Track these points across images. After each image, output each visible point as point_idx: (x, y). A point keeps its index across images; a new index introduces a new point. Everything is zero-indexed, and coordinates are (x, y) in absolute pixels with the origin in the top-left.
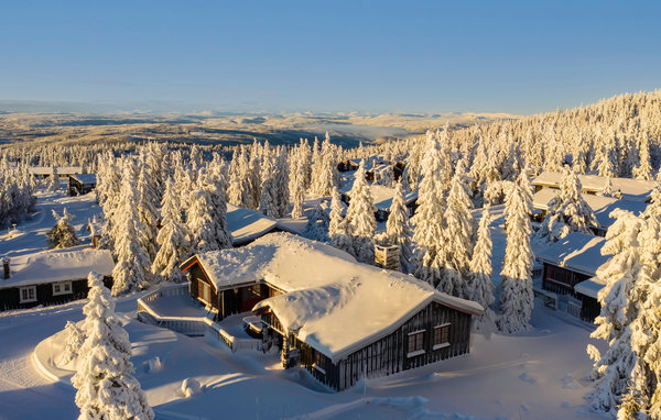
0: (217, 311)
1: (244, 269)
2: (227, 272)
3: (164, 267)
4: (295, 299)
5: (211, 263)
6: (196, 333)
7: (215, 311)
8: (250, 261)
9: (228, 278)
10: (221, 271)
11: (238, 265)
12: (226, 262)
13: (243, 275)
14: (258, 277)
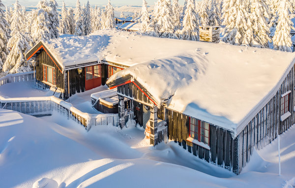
0: (62, 91)
1: (87, 51)
2: (72, 54)
3: (13, 66)
4: (157, 66)
5: (56, 46)
6: (43, 113)
7: (61, 91)
8: (90, 45)
9: (73, 58)
10: (66, 53)
11: (81, 48)
12: (69, 46)
13: (87, 56)
14: (99, 57)
